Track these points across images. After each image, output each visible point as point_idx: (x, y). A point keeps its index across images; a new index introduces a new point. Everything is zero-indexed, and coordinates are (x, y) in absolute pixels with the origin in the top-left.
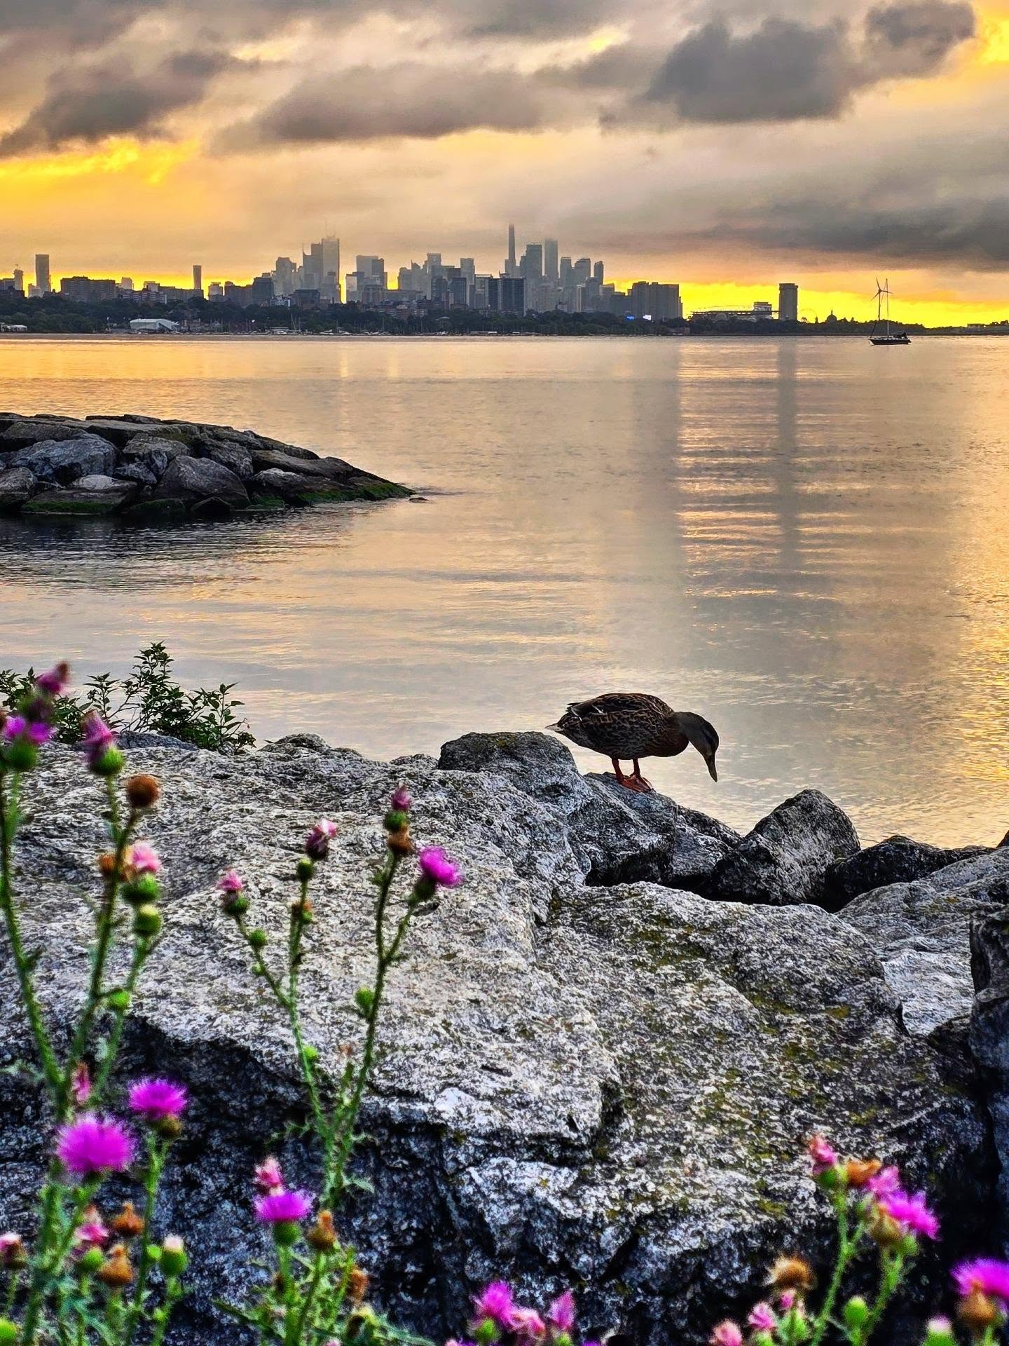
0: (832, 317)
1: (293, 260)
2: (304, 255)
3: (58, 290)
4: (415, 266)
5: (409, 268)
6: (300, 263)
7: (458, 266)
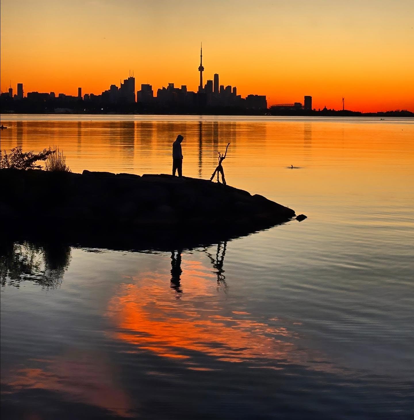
0: (325, 109)
1: (117, 86)
2: (121, 84)
3: (26, 97)
4: (164, 88)
5: (162, 89)
6: (119, 87)
7: (180, 88)
